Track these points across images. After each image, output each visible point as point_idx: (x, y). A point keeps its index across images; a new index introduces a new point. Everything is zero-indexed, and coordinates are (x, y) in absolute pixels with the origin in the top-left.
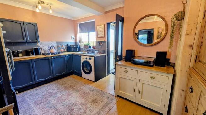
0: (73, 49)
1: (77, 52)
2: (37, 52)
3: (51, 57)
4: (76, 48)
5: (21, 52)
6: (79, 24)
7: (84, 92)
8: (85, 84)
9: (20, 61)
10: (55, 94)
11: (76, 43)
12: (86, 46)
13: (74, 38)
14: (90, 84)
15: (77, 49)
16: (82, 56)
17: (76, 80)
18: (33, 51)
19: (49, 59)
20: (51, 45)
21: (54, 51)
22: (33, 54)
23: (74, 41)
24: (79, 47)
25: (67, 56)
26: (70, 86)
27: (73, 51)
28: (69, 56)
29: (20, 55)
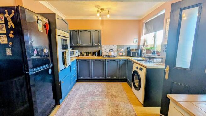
0: (132, 53)
1: (136, 57)
2: (99, 53)
3: (105, 59)
4: (135, 53)
5: (90, 53)
6: (145, 23)
7: (118, 112)
8: (128, 101)
9: (85, 59)
10: (96, 95)
11: (139, 47)
12: (148, 51)
13: (136, 41)
14: (133, 105)
15: (137, 53)
16: (135, 64)
17: (123, 91)
18: (96, 53)
19: (103, 61)
20: (112, 48)
21: (112, 54)
22: (95, 55)
23: (136, 44)
24: (139, 51)
25: (121, 60)
26: (112, 95)
27: (131, 56)
28: (124, 61)
29: (90, 55)
